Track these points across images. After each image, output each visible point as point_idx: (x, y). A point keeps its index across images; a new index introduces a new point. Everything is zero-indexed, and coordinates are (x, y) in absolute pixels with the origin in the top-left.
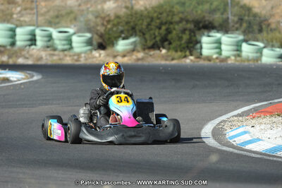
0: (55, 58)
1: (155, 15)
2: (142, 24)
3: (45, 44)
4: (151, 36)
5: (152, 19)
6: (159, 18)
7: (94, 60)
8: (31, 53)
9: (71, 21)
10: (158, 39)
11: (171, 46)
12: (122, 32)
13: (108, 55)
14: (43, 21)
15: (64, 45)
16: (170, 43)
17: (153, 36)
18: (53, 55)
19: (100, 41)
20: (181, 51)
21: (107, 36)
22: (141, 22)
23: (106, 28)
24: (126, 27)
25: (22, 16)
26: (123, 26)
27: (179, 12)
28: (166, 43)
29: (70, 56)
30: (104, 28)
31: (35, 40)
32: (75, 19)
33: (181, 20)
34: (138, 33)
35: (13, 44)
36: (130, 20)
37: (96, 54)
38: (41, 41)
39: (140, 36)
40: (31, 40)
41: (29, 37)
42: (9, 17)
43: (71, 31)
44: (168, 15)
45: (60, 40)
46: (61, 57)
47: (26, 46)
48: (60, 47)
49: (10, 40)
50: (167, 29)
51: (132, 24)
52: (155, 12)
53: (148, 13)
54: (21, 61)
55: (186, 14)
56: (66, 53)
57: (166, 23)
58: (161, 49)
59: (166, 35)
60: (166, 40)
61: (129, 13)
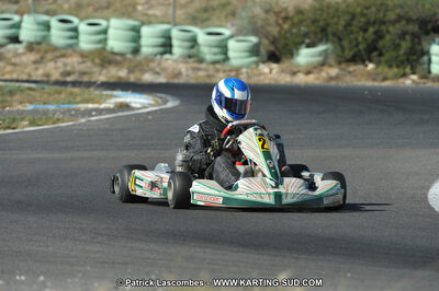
0: (201, 74)
1: (359, 10)
2: (337, 24)
3: (186, 52)
4: (351, 42)
5: (353, 16)
6: (364, 15)
7: (262, 77)
8: (164, 65)
9: (226, 16)
10: (361, 47)
11: (383, 59)
12: (306, 35)
13: (283, 71)
14: (184, 17)
15: (215, 54)
16: (381, 55)
17: (354, 43)
18: (199, 69)
19: (272, 48)
20: (398, 66)
21: (283, 42)
22: (336, 20)
23: (282, 28)
24: (313, 28)
25: (151, 7)
26: (308, 26)
27: (395, 7)
28: (375, 54)
29: (224, 71)
30: (278, 29)
31: (171, 46)
32: (233, 14)
33: (399, 18)
34: (330, 37)
35: (136, 51)
36: (319, 17)
37: (264, 68)
38: (181, 47)
39: (334, 42)
40: (163, 45)
41: (161, 41)
42: (130, 9)
43: (227, 32)
44: (378, 11)
45: (210, 46)
46: (211, 73)
47: (156, 55)
48: (209, 57)
49: (133, 45)
50: (376, 33)
51: (322, 23)
52: (359, 5)
53: (348, 6)
54: (148, 77)
55: (407, 9)
56: (218, 66)
57: (375, 23)
58: (367, 62)
59: (376, 41)
60: (375, 49)
61: (317, 6)
